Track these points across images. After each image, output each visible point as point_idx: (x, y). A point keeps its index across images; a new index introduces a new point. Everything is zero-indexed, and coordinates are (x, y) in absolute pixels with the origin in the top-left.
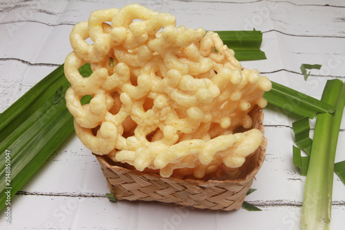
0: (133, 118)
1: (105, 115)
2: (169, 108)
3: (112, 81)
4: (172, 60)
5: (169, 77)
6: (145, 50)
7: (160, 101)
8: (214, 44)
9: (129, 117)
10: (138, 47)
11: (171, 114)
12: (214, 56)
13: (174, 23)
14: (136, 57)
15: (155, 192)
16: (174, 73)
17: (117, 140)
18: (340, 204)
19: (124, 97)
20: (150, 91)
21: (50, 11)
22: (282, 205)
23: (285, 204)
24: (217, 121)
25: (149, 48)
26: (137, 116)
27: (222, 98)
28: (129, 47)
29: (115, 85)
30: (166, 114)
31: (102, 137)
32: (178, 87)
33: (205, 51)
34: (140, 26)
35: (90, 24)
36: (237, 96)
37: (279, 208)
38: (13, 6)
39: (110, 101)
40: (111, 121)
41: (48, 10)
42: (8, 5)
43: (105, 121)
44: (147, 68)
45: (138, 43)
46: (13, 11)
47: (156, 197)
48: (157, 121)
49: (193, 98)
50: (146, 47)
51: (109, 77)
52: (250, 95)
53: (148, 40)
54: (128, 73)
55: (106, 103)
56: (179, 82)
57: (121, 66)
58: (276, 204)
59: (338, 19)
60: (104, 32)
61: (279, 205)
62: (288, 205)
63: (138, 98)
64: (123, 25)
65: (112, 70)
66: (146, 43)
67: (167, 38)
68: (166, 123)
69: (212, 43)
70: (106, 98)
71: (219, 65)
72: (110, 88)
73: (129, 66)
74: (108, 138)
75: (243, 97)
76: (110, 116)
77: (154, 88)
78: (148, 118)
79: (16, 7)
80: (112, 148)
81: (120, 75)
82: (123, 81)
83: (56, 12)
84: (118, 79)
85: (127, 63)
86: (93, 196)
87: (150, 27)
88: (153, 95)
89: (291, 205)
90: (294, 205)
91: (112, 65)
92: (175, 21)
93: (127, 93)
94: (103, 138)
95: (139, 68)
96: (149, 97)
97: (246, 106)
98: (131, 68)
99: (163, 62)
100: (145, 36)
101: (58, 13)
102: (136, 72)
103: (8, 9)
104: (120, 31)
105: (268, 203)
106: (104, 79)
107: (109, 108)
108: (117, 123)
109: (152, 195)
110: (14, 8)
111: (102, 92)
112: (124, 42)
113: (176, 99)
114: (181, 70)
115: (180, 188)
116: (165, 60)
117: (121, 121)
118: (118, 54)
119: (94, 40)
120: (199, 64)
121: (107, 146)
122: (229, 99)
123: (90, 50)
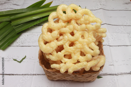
0: (64, 46)
18: (128, 74)
19: (66, 37)
20: (77, 40)
21: (18, 4)
22: (107, 75)
23: (108, 75)
37: (106, 76)
38: (3, 3)
41: (17, 4)
42: (2, 3)
46: (4, 5)
58: (105, 75)
59: (124, 3)
61: (106, 75)
62: (109, 75)
79: (5, 3)
81: (69, 29)
83: (20, 4)
86: (38, 75)
89: (110, 75)
90: (111, 75)
100: (88, 22)
101: (21, 5)
103: (2, 4)
105: (102, 74)
110: (4, 3)
115: (74, 76)
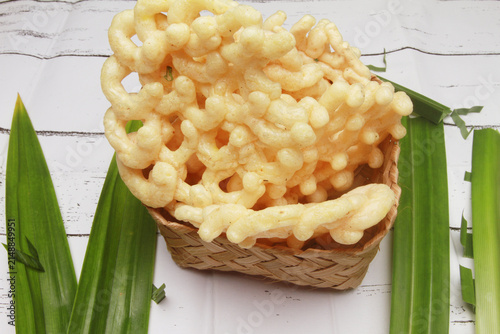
0: (200, 158)
1: (160, 151)
2: (251, 148)
3: (170, 102)
4: (256, 77)
5: (252, 103)
6: (216, 61)
7: (238, 136)
8: (328, 39)
9: (194, 157)
10: (207, 53)
11: (255, 156)
12: (328, 57)
13: (260, 23)
14: (203, 69)
15: (232, 261)
16: (260, 96)
17: (177, 188)
19: (187, 127)
20: (225, 120)
24: (326, 159)
25: (222, 57)
26: (205, 155)
27: (333, 126)
28: (193, 53)
29: (173, 108)
30: (248, 156)
31: (155, 183)
32: (265, 118)
33: (316, 50)
34: (208, 23)
35: (137, 15)
36: (357, 122)
39: (168, 130)
40: (168, 161)
43: (159, 159)
44: (220, 86)
45: (206, 49)
47: (234, 267)
48: (235, 165)
49: (286, 135)
50: (218, 55)
51: (165, 96)
52: (380, 120)
53: (221, 45)
54: (192, 92)
55: (162, 134)
56: (267, 111)
57: (182, 82)
60: (158, 27)
63: (207, 130)
64: (184, 21)
65: (171, 85)
66: (218, 49)
67: (247, 46)
68: (247, 167)
69: (325, 39)
70: (162, 126)
71: (337, 72)
72: (166, 113)
73: (194, 81)
74: (163, 185)
75: (368, 124)
76: (166, 153)
77: (229, 116)
78: (221, 160)
80: (170, 199)
81: (181, 95)
82: (185, 103)
84: (177, 99)
85: (190, 77)
87: (223, 26)
88: (228, 127)
91: (169, 78)
92: (261, 20)
93: (191, 121)
94: (157, 185)
95: (208, 85)
96: (223, 128)
97: (371, 137)
98: (197, 84)
99: (244, 79)
100: (216, 40)
102: (205, 91)
104: (179, 30)
106: (157, 99)
107: (167, 140)
108: (176, 164)
109: (229, 264)
111: (155, 116)
112: (185, 45)
113: (261, 136)
114: (269, 93)
115: (268, 258)
116: (246, 77)
117: (183, 161)
118: (177, 63)
119: (142, 39)
120: (299, 74)
121: (163, 196)
122: (344, 127)
123: (137, 55)
